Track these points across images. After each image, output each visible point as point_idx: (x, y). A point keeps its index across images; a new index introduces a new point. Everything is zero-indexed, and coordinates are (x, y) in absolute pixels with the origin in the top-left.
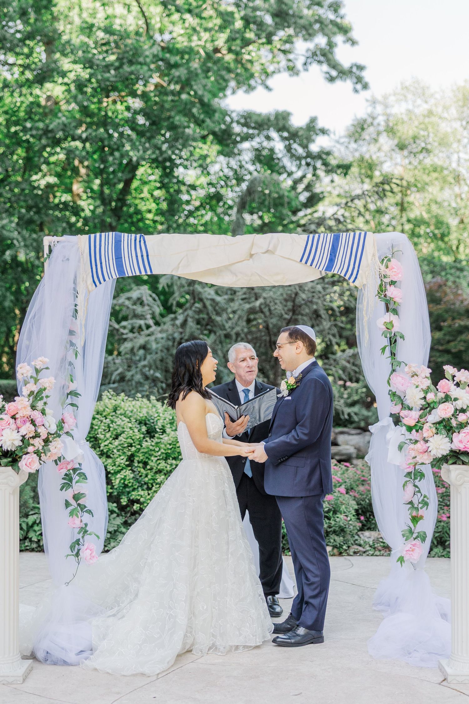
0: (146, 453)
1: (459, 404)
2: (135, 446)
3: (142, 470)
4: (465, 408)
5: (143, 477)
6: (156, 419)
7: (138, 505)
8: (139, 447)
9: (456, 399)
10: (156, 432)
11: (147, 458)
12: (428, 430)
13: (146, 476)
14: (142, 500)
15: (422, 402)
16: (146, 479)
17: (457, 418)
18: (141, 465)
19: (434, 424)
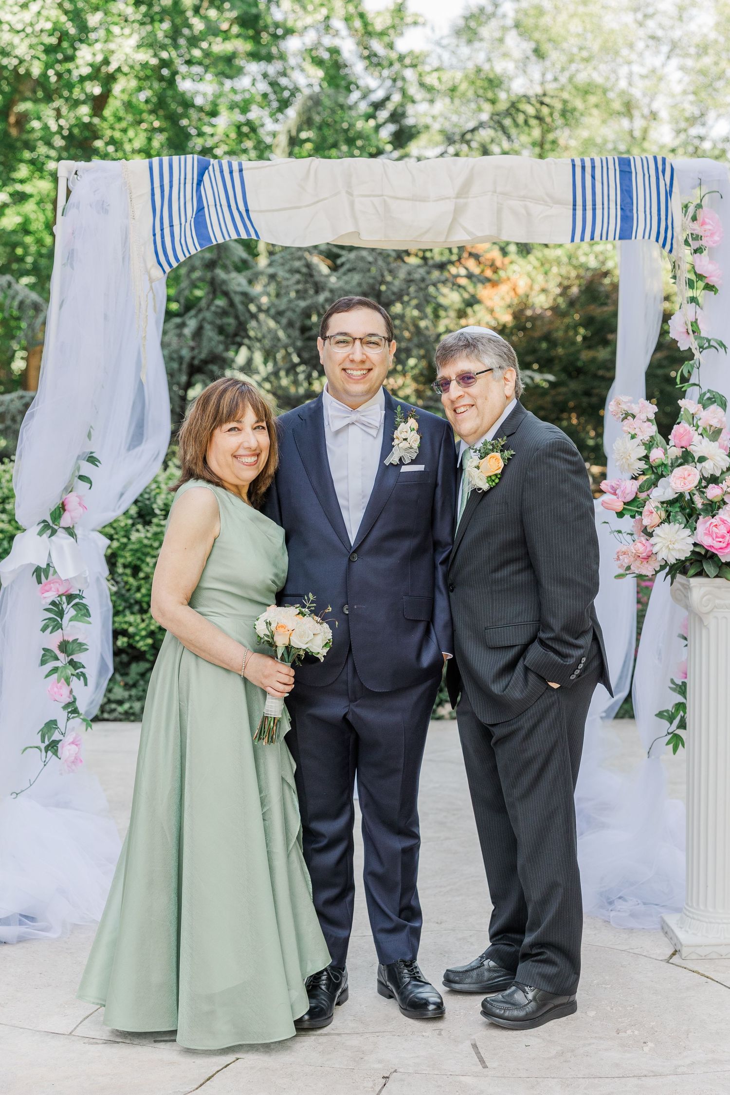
0: (136, 551)
1: (709, 468)
2: (118, 540)
3: (131, 580)
4: (718, 474)
5: (132, 592)
6: (153, 493)
7: (125, 639)
8: (125, 540)
9: (702, 459)
10: (155, 515)
11: (139, 559)
12: (651, 514)
13: (138, 589)
14: (131, 630)
15: (643, 465)
16: (138, 596)
17: (703, 493)
18: (128, 571)
19: (662, 503)
